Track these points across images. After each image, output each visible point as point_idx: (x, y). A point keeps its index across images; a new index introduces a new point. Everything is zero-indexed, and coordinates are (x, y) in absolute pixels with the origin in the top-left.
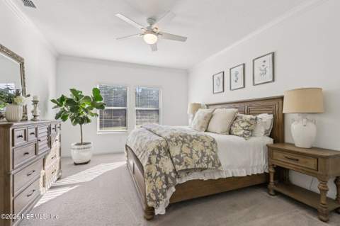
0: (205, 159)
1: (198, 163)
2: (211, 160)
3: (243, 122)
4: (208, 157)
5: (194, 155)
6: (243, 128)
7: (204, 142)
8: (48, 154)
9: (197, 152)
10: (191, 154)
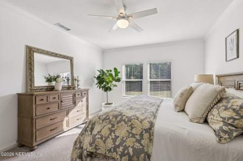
0: (121, 149)
1: (110, 151)
2: (128, 154)
3: (226, 109)
4: (126, 148)
5: (110, 141)
6: (224, 120)
7: (132, 128)
8: (73, 109)
9: (117, 137)
10: (107, 138)
